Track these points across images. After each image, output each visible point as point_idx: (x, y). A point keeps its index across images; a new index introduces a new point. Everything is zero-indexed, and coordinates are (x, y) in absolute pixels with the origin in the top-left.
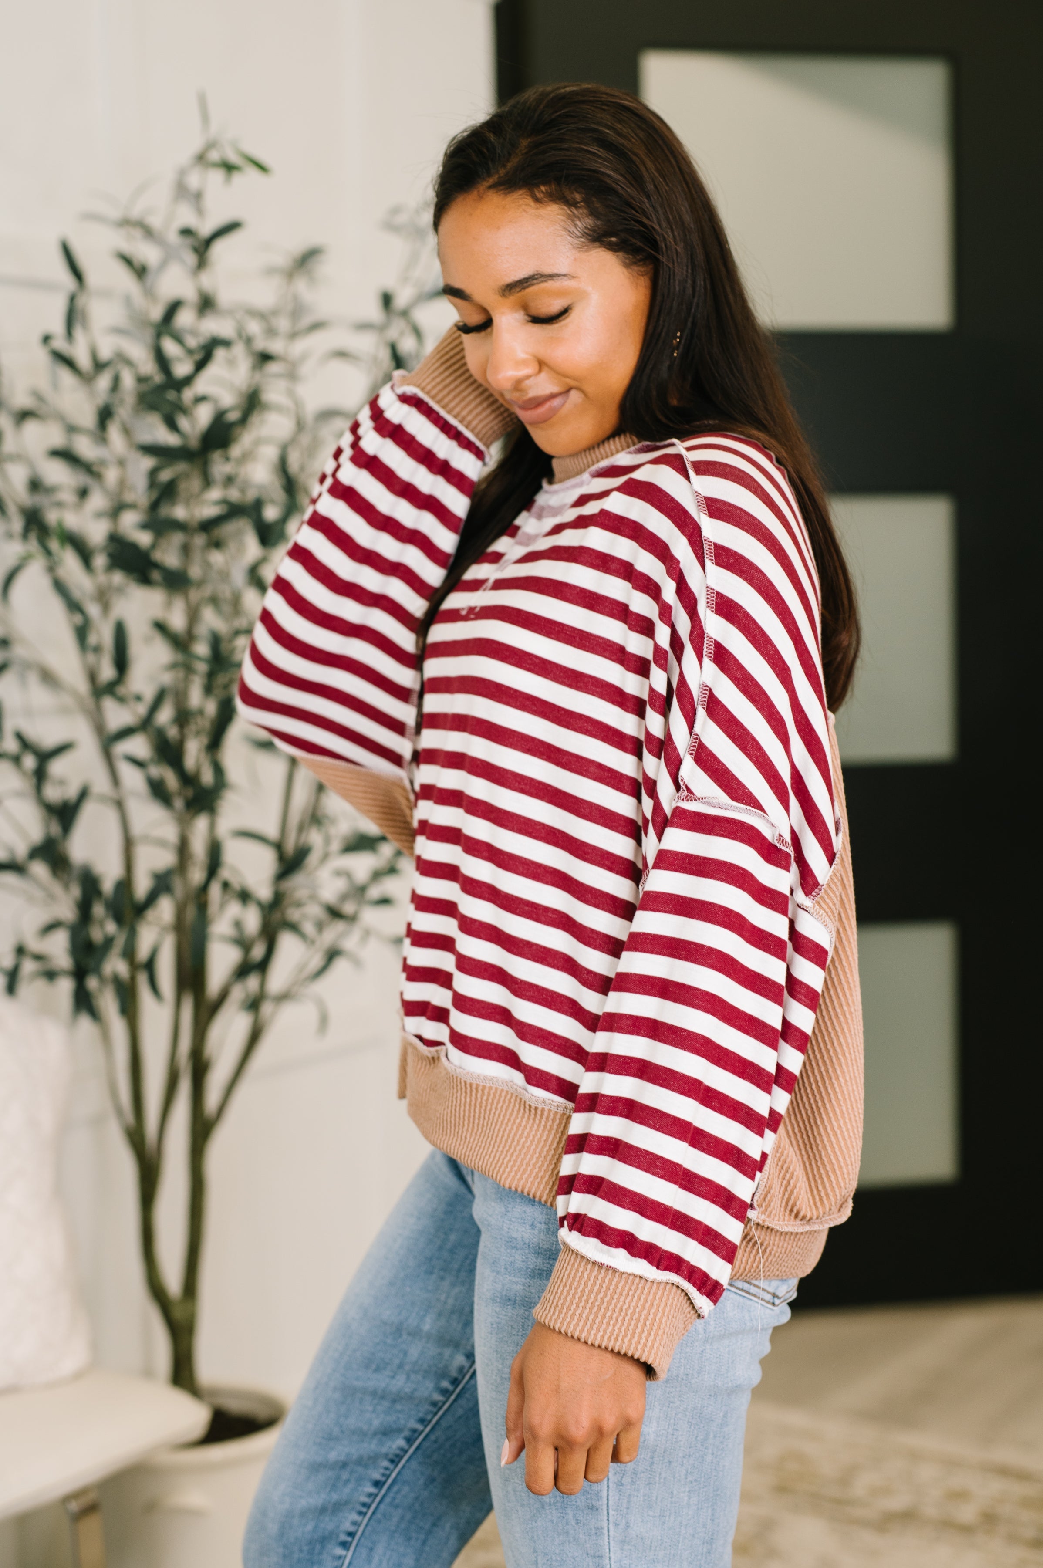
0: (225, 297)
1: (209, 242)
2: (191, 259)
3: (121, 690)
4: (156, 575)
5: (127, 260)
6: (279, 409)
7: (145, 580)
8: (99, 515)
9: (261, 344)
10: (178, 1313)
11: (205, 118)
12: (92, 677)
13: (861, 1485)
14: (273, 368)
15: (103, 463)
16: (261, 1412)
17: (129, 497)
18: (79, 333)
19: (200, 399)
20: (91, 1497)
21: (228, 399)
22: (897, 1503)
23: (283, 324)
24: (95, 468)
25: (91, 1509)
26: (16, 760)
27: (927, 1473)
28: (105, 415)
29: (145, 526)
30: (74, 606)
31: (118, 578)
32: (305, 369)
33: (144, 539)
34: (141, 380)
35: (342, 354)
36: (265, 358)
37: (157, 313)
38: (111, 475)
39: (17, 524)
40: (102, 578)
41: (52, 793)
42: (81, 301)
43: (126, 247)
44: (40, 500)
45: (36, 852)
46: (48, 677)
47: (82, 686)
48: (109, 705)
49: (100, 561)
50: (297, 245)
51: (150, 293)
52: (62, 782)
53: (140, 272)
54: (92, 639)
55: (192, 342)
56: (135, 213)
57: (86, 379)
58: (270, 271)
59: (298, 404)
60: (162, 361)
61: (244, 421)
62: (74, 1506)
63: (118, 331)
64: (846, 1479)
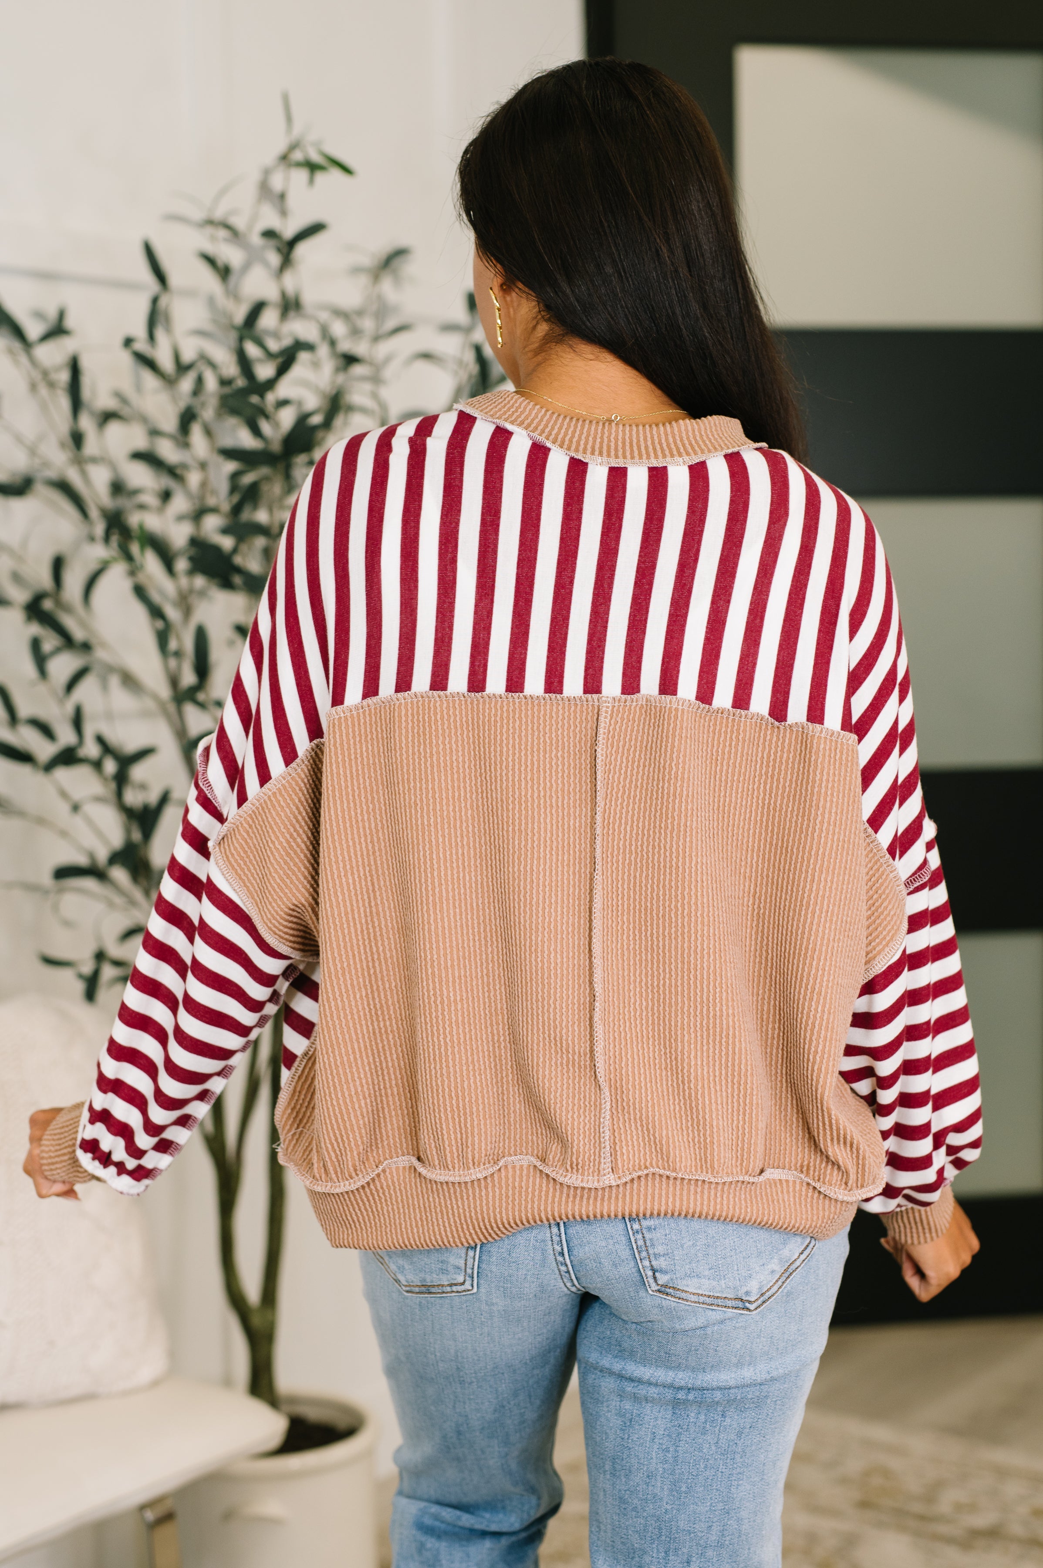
0: (309, 298)
1: (292, 244)
2: (274, 259)
3: (201, 696)
4: (237, 580)
5: (210, 260)
6: (363, 410)
7: (227, 584)
8: (180, 518)
9: (346, 346)
10: (256, 1321)
11: (289, 119)
12: (174, 682)
13: (946, 1503)
14: (358, 370)
15: (184, 466)
16: (342, 1422)
17: (211, 501)
18: (160, 334)
19: (283, 403)
20: (168, 1504)
21: (312, 402)
22: (981, 1521)
23: (368, 324)
24: (178, 471)
25: (168, 1517)
26: (97, 765)
27: (1013, 1489)
28: (187, 418)
29: (225, 531)
30: (156, 612)
31: (200, 581)
32: (388, 373)
33: (227, 543)
34: (224, 382)
35: (426, 356)
36: (350, 360)
37: (240, 315)
38: (194, 478)
39: (99, 528)
40: (184, 581)
41: (132, 798)
42: (163, 302)
43: (210, 248)
44: (122, 502)
45: (116, 858)
46: (129, 681)
47: (164, 692)
48: (191, 711)
49: (182, 565)
50: (382, 246)
51: (235, 295)
52: (143, 787)
53: (224, 272)
54: (173, 645)
55: (274, 346)
56: (219, 214)
57: (169, 381)
58: (356, 270)
59: (383, 407)
60: (245, 364)
61: (327, 424)
62: (150, 1515)
63: (201, 333)
64: (930, 1495)
